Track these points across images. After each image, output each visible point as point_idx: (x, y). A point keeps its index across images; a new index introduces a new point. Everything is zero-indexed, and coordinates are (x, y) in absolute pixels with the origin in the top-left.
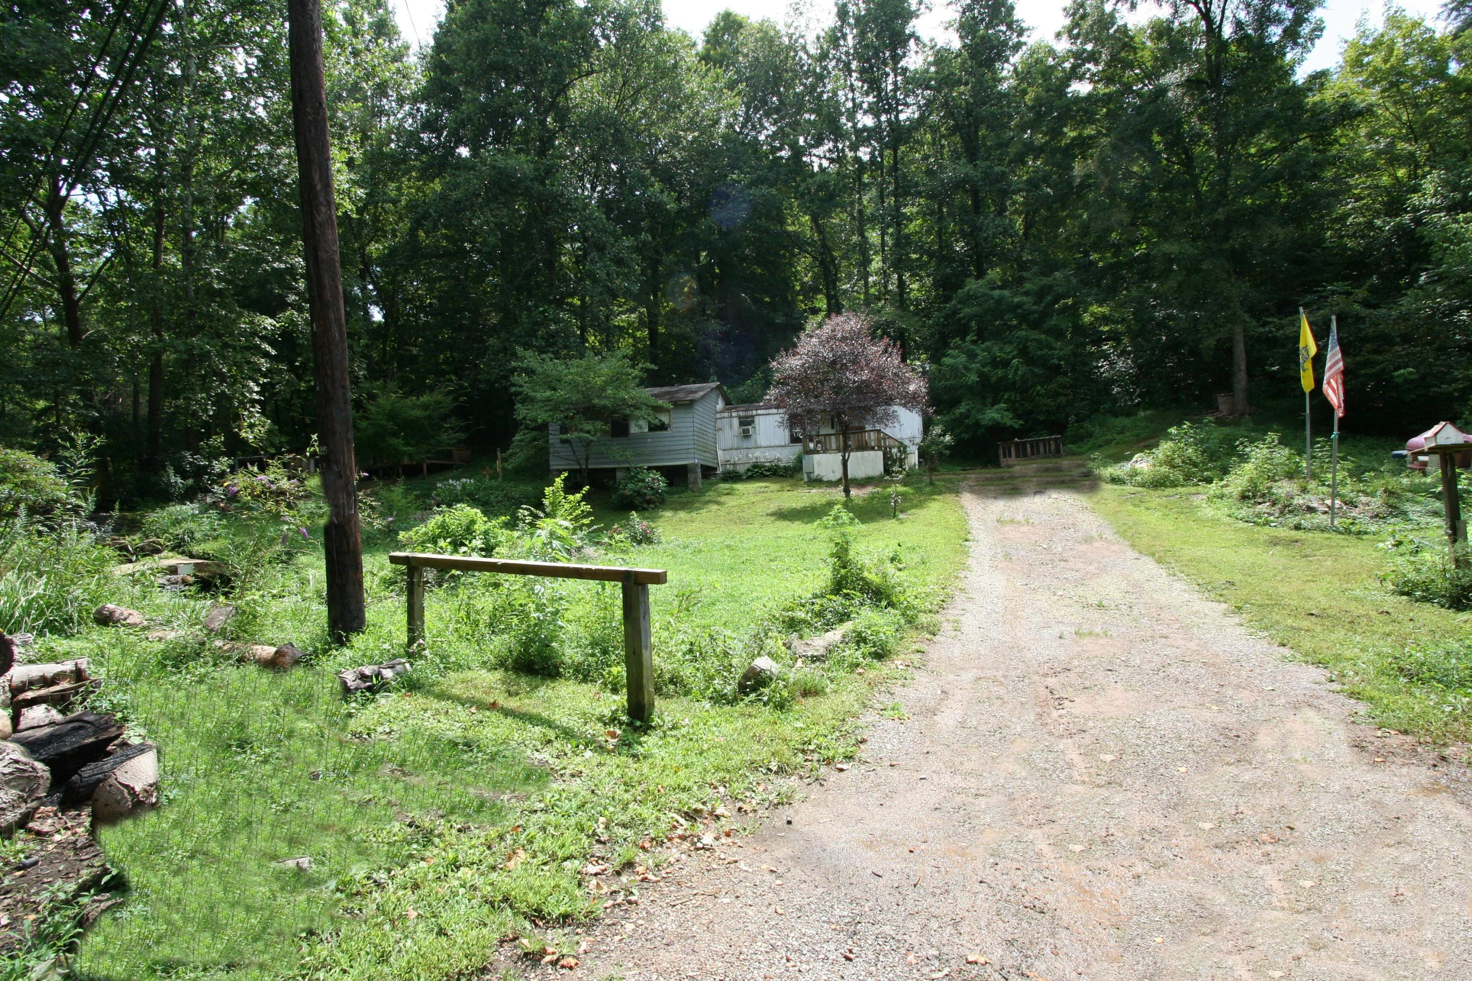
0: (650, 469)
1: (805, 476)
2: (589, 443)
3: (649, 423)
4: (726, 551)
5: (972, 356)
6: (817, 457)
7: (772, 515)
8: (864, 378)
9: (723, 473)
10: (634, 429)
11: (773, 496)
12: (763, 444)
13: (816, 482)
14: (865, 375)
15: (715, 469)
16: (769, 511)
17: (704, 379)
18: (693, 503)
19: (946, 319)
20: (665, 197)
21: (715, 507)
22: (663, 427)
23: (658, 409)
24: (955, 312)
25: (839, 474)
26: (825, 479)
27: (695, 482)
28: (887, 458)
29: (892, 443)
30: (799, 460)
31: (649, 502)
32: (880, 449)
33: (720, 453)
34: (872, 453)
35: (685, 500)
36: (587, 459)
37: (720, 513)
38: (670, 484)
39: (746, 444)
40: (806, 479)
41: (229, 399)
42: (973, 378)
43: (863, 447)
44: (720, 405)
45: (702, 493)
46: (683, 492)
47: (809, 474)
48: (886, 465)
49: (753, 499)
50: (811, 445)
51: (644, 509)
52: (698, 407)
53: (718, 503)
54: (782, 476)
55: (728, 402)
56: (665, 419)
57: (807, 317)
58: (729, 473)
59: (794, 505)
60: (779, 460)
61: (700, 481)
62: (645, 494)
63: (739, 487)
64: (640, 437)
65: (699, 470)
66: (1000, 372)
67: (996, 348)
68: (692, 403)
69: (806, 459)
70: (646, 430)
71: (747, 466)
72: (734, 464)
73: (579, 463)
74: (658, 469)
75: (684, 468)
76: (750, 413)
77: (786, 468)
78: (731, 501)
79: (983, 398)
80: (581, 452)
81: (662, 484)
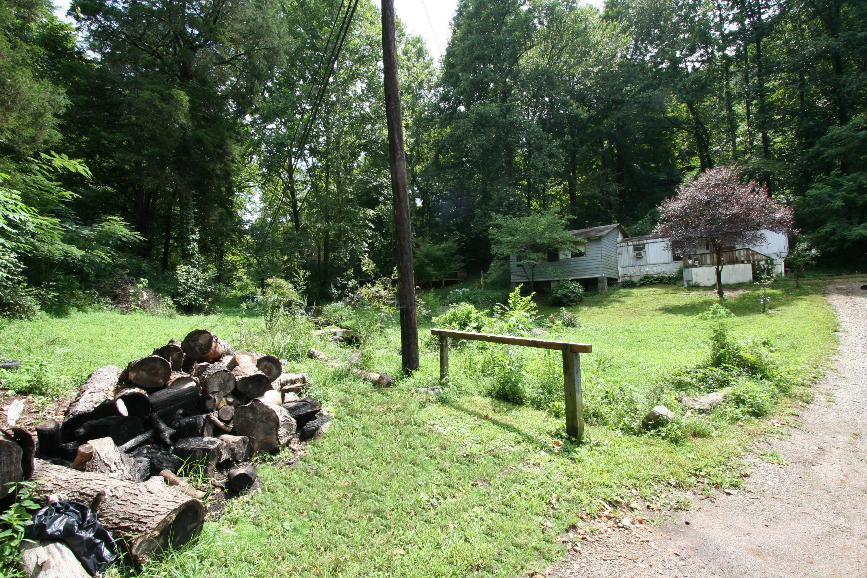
0: (572, 280)
1: (685, 283)
2: (534, 266)
3: (572, 252)
4: (626, 333)
5: (837, 186)
6: (694, 270)
7: (660, 310)
8: (735, 212)
9: (623, 282)
10: (562, 257)
11: (660, 297)
12: (652, 262)
13: (696, 287)
14: (735, 210)
15: (617, 280)
16: (658, 307)
17: (608, 222)
18: (602, 301)
19: (809, 160)
20: (580, 111)
21: (617, 304)
22: (581, 254)
23: (577, 243)
24: (818, 154)
25: (713, 280)
26: (702, 285)
27: (603, 289)
28: (755, 268)
29: (760, 257)
30: (681, 272)
31: (572, 301)
32: (749, 262)
33: (620, 269)
34: (742, 265)
35: (596, 300)
36: (533, 276)
37: (621, 308)
38: (586, 290)
39: (639, 262)
40: (686, 285)
41: (356, 251)
43: (734, 261)
44: (620, 238)
45: (608, 295)
46: (595, 295)
47: (688, 281)
48: (754, 274)
49: (645, 299)
50: (690, 262)
51: (569, 306)
52: (604, 241)
53: (619, 302)
54: (666, 283)
55: (625, 236)
56: (582, 249)
57: (685, 174)
58: (627, 282)
59: (677, 303)
60: (664, 272)
61: (606, 287)
62: (570, 296)
63: (635, 291)
64: (566, 261)
65: (606, 281)
67: (862, 178)
68: (600, 238)
69: (686, 271)
70: (570, 257)
71: (640, 278)
72: (630, 276)
73: (529, 278)
74: (578, 280)
75: (596, 279)
76: (642, 242)
77: (669, 278)
78: (629, 301)
79: (849, 218)
80: (529, 271)
81: (580, 290)
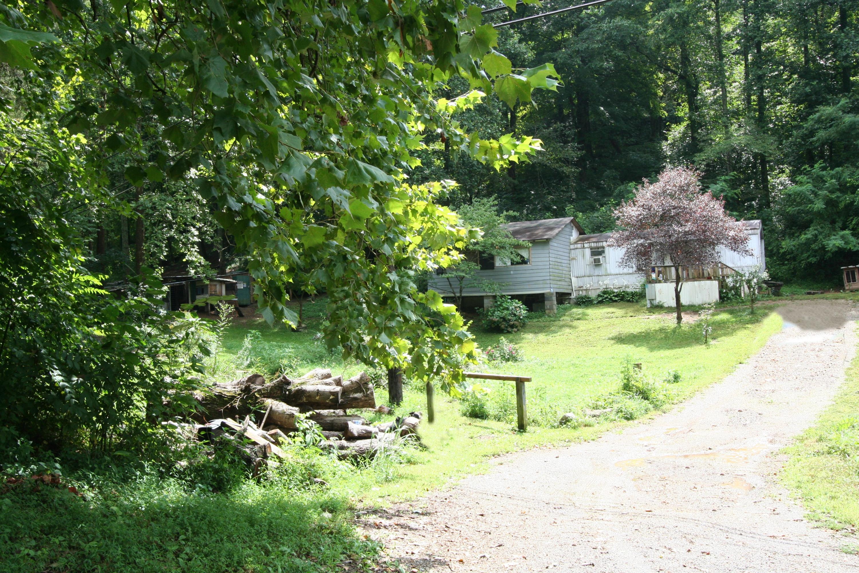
0: (513, 297)
1: (648, 302)
2: (462, 278)
3: (512, 260)
4: (571, 367)
5: (819, 181)
6: (658, 286)
7: (612, 339)
8: (687, 230)
9: (577, 298)
10: (498, 263)
11: (617, 321)
12: (613, 272)
13: (657, 308)
14: (689, 227)
15: (570, 294)
16: (611, 336)
17: (557, 214)
18: (549, 327)
19: (803, 139)
21: (567, 330)
22: (524, 262)
23: (518, 246)
24: (812, 133)
25: (673, 304)
26: (666, 305)
27: (551, 309)
28: (722, 285)
29: (727, 271)
30: (644, 287)
31: (512, 326)
32: (716, 278)
33: (574, 280)
34: (708, 282)
35: (542, 324)
36: (461, 292)
37: (571, 337)
38: (530, 309)
39: (597, 271)
40: (649, 305)
41: (177, 242)
42: (819, 205)
43: (701, 277)
44: (575, 235)
45: (557, 318)
46: (541, 317)
47: (651, 300)
48: (720, 292)
49: (599, 324)
50: (654, 276)
51: (509, 332)
52: (554, 243)
53: (571, 327)
54: (629, 301)
55: (582, 232)
56: (525, 254)
58: (582, 298)
59: (632, 331)
60: (626, 287)
61: (555, 307)
62: (510, 320)
63: (592, 312)
64: (505, 269)
65: (554, 298)
66: (848, 198)
67: (847, 173)
68: (548, 241)
69: (649, 288)
70: (509, 264)
71: (598, 292)
72: (586, 290)
73: (454, 293)
74: (519, 297)
75: (543, 295)
76: (600, 244)
77: (633, 294)
78: (581, 325)
79: (833, 222)
80: (456, 284)
81: (523, 312)
